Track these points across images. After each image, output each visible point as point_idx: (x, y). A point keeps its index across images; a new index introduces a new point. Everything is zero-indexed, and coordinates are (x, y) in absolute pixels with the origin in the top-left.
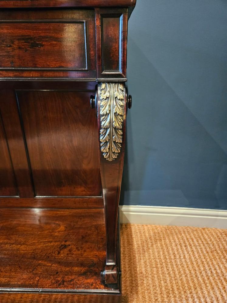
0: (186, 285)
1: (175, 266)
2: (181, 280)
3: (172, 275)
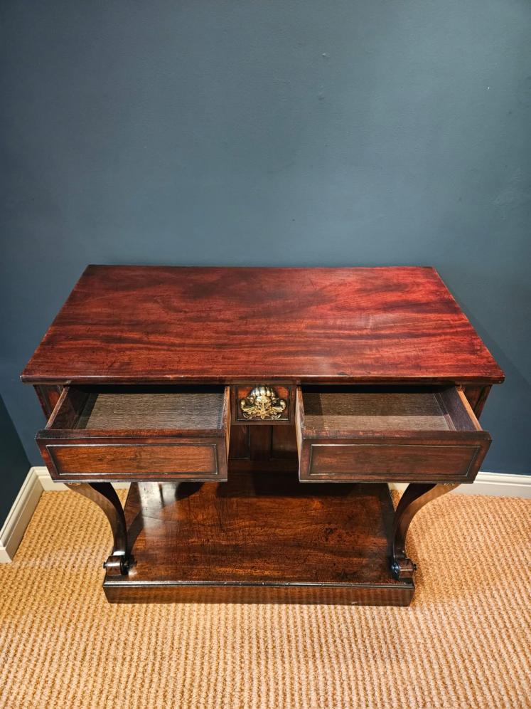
0: (482, 575)
1: (466, 552)
2: (475, 568)
3: (464, 563)
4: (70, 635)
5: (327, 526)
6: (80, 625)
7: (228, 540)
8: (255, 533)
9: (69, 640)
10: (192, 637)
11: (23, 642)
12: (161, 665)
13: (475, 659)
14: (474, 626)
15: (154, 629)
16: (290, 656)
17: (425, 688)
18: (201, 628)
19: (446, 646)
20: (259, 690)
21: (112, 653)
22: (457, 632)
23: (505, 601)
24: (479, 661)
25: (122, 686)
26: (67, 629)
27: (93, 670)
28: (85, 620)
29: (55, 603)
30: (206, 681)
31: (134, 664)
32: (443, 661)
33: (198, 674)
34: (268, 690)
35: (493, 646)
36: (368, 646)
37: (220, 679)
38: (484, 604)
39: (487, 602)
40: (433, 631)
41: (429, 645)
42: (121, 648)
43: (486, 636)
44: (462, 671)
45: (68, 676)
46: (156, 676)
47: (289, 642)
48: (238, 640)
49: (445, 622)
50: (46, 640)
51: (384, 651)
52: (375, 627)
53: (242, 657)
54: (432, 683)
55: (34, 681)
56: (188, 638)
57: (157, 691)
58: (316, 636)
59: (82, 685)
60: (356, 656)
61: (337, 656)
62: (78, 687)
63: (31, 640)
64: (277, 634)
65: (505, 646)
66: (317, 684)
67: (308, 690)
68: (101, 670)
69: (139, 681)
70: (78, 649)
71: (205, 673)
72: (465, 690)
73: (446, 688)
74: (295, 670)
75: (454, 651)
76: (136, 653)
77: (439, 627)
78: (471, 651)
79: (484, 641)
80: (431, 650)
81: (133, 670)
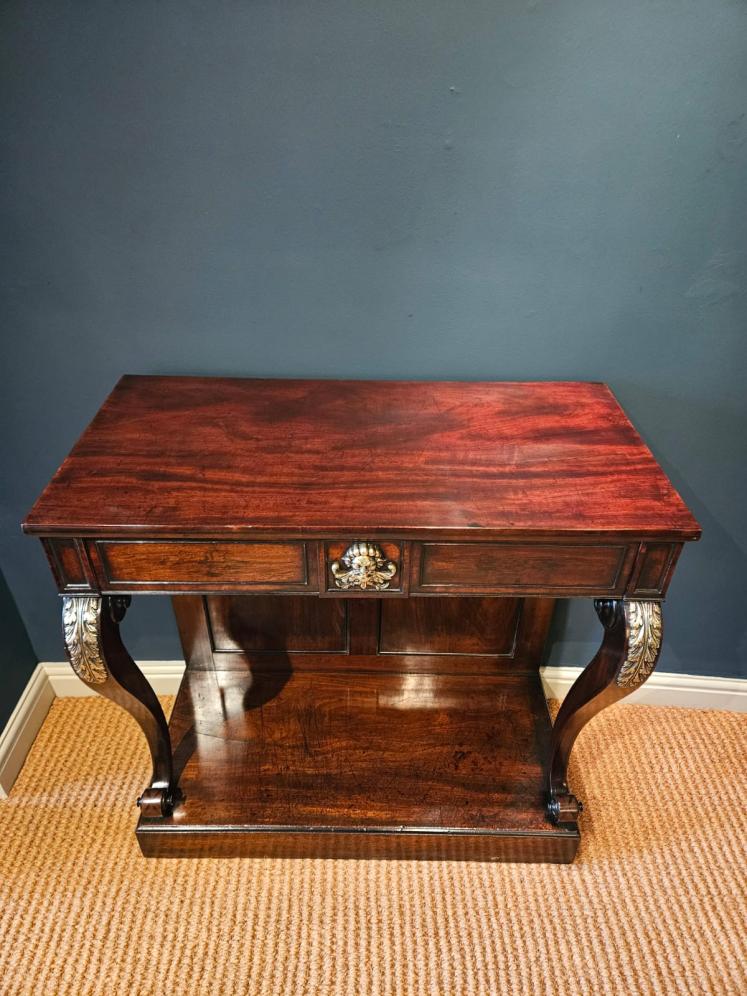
1: (653, 787)
2: (666, 810)
4: (87, 902)
5: (457, 748)
6: (103, 889)
7: (316, 767)
8: (355, 757)
9: (87, 911)
10: (263, 907)
11: (20, 912)
12: (217, 946)
13: (665, 940)
14: (665, 893)
15: (209, 894)
16: (403, 934)
17: (595, 981)
18: (275, 893)
19: (624, 920)
20: (357, 982)
21: (147, 928)
22: (640, 900)
23: (709, 856)
24: (672, 942)
25: (161, 977)
26: (84, 895)
27: (120, 952)
28: (110, 882)
29: (67, 857)
30: (281, 969)
31: (179, 945)
32: (620, 942)
33: (269, 959)
34: (371, 983)
35: (692, 921)
36: (514, 920)
37: (302, 967)
38: (679, 861)
39: (683, 858)
40: (606, 899)
41: (601, 919)
42: (160, 922)
43: (681, 907)
44: (648, 957)
45: (83, 961)
46: (209, 962)
47: (402, 914)
48: (329, 912)
49: (623, 886)
50: (54, 909)
51: (537, 925)
52: (525, 893)
53: (334, 936)
54: (604, 973)
55: (34, 968)
56: (257, 908)
57: (211, 984)
58: (440, 905)
59: (103, 974)
60: (496, 934)
61: (470, 934)
62: (97, 977)
63: (31, 910)
64: (384, 902)
65: (709, 921)
66: (440, 975)
67: (427, 983)
68: (131, 952)
69: (185, 969)
70: (98, 922)
71: (280, 958)
72: (652, 984)
73: (624, 980)
74: (410, 955)
75: (637, 927)
76: (182, 929)
77: (614, 893)
78: (661, 927)
79: (679, 914)
80: (603, 926)
81: (177, 953)
